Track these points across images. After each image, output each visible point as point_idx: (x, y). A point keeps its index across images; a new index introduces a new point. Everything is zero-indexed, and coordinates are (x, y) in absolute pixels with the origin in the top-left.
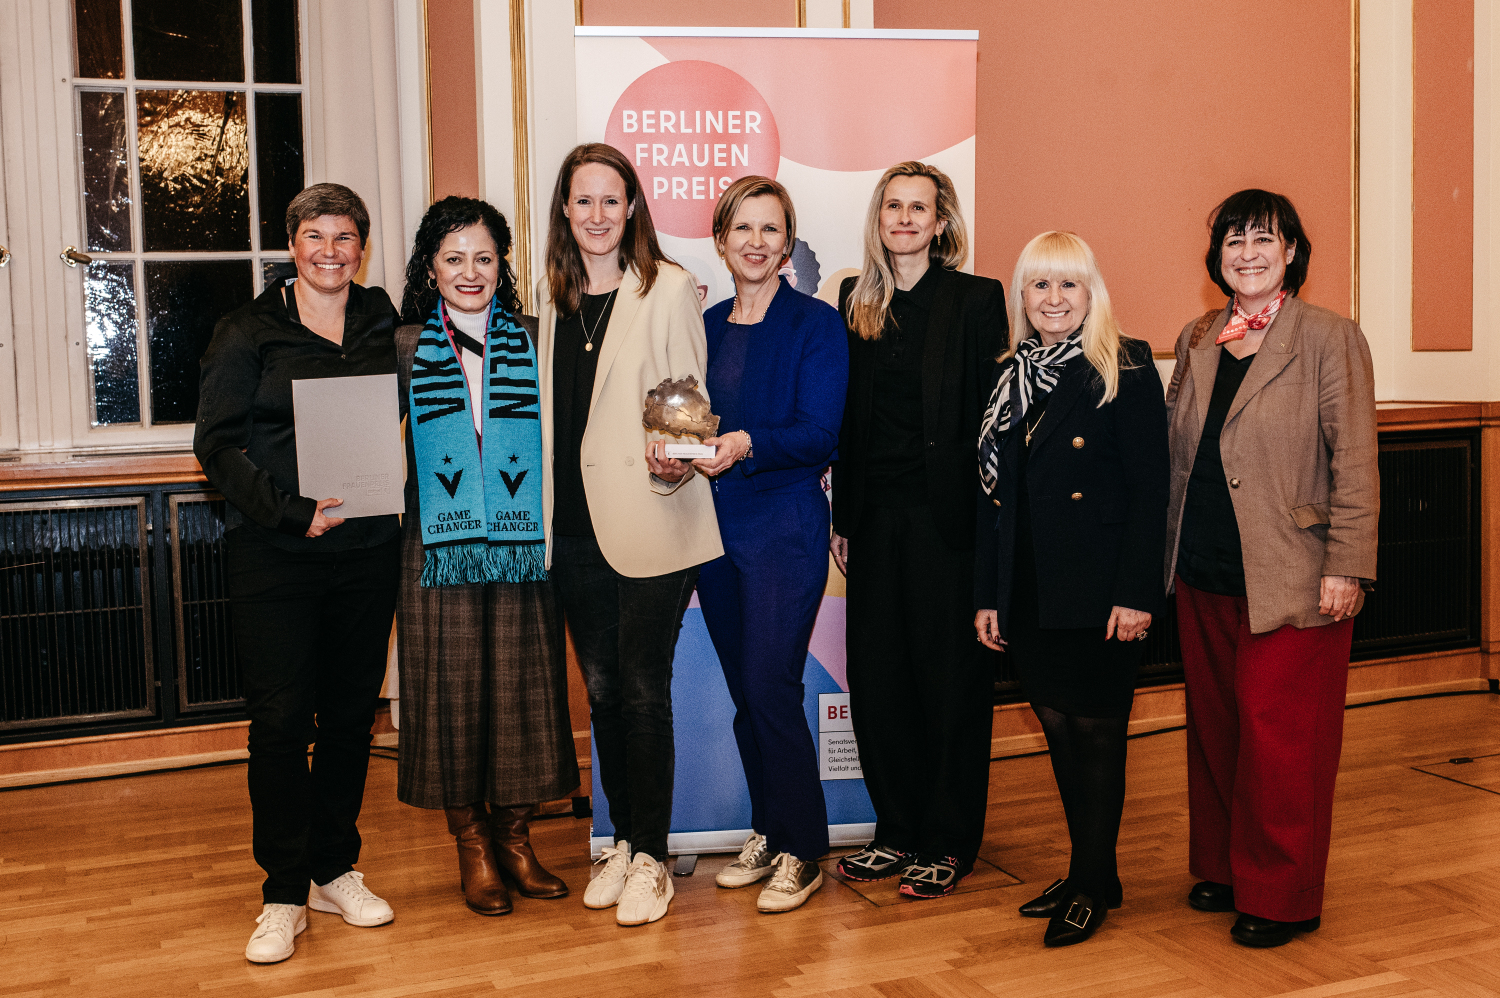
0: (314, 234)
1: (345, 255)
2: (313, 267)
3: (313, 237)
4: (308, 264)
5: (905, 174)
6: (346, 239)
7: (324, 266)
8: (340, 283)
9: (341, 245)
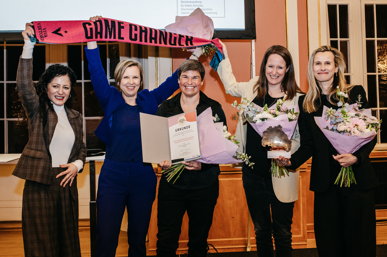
0: (185, 76)
1: (195, 83)
2: (184, 87)
3: (185, 77)
4: (183, 87)
5: (321, 51)
6: (196, 78)
7: (188, 87)
8: (193, 93)
9: (194, 80)
